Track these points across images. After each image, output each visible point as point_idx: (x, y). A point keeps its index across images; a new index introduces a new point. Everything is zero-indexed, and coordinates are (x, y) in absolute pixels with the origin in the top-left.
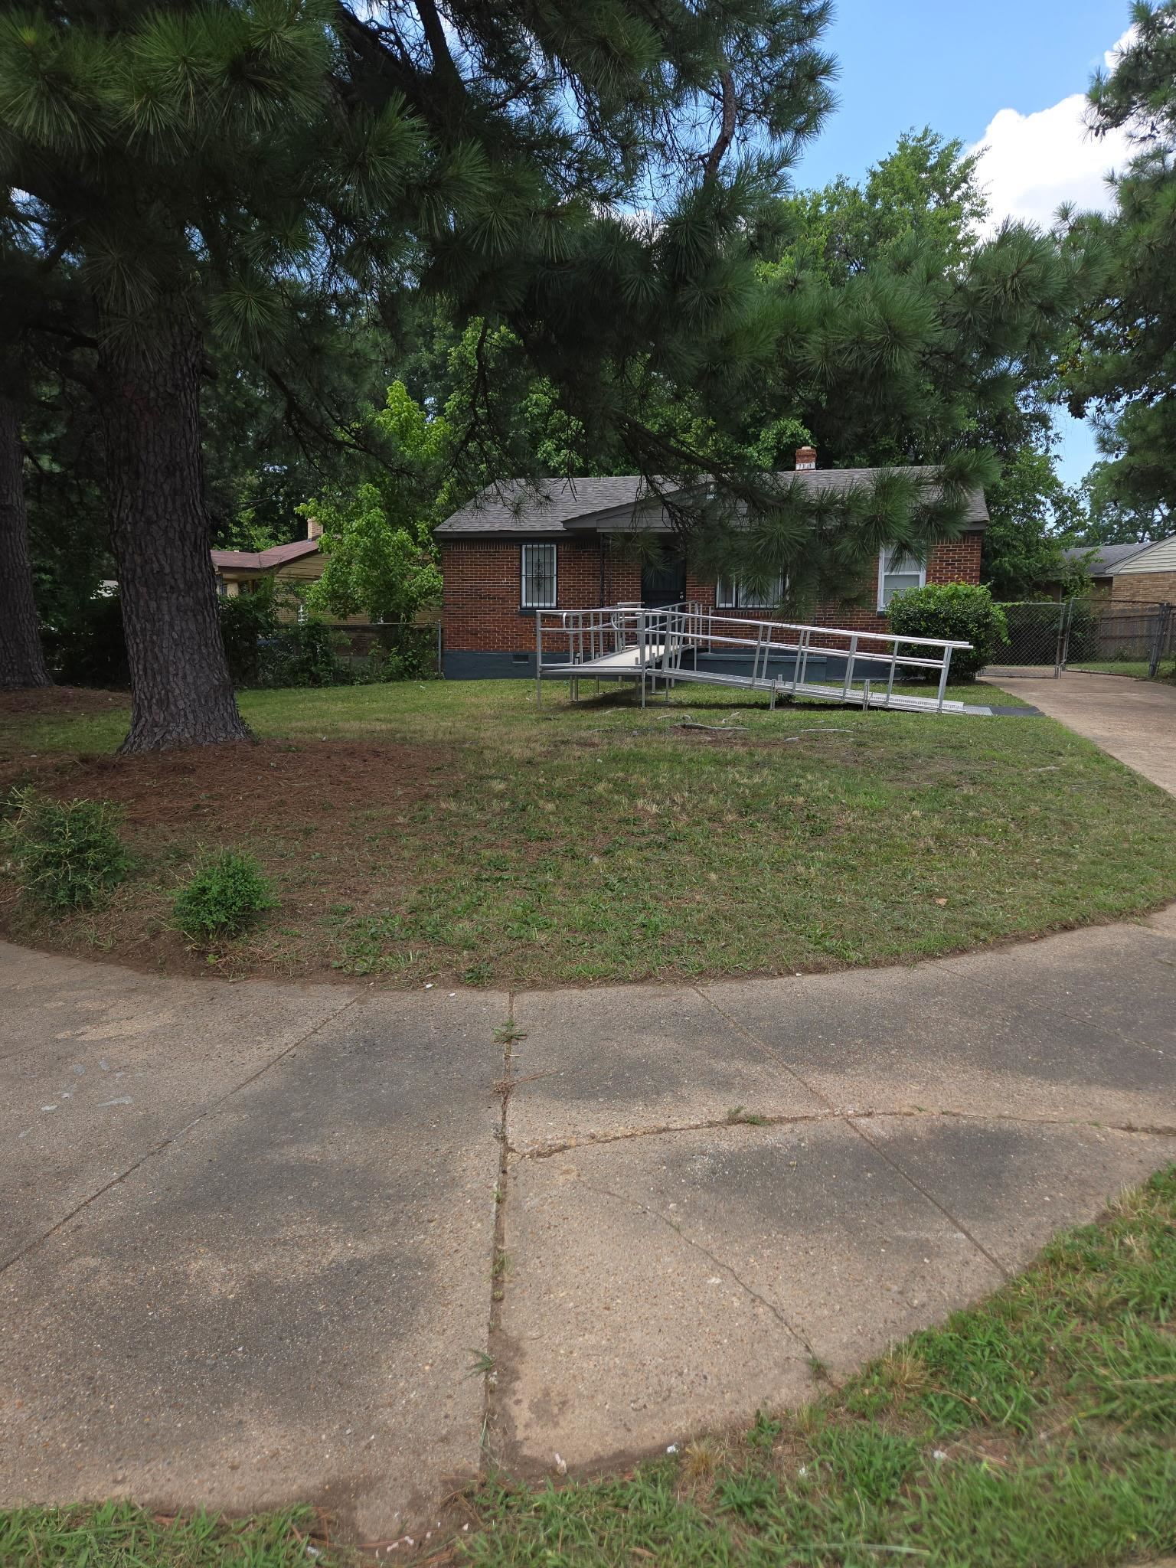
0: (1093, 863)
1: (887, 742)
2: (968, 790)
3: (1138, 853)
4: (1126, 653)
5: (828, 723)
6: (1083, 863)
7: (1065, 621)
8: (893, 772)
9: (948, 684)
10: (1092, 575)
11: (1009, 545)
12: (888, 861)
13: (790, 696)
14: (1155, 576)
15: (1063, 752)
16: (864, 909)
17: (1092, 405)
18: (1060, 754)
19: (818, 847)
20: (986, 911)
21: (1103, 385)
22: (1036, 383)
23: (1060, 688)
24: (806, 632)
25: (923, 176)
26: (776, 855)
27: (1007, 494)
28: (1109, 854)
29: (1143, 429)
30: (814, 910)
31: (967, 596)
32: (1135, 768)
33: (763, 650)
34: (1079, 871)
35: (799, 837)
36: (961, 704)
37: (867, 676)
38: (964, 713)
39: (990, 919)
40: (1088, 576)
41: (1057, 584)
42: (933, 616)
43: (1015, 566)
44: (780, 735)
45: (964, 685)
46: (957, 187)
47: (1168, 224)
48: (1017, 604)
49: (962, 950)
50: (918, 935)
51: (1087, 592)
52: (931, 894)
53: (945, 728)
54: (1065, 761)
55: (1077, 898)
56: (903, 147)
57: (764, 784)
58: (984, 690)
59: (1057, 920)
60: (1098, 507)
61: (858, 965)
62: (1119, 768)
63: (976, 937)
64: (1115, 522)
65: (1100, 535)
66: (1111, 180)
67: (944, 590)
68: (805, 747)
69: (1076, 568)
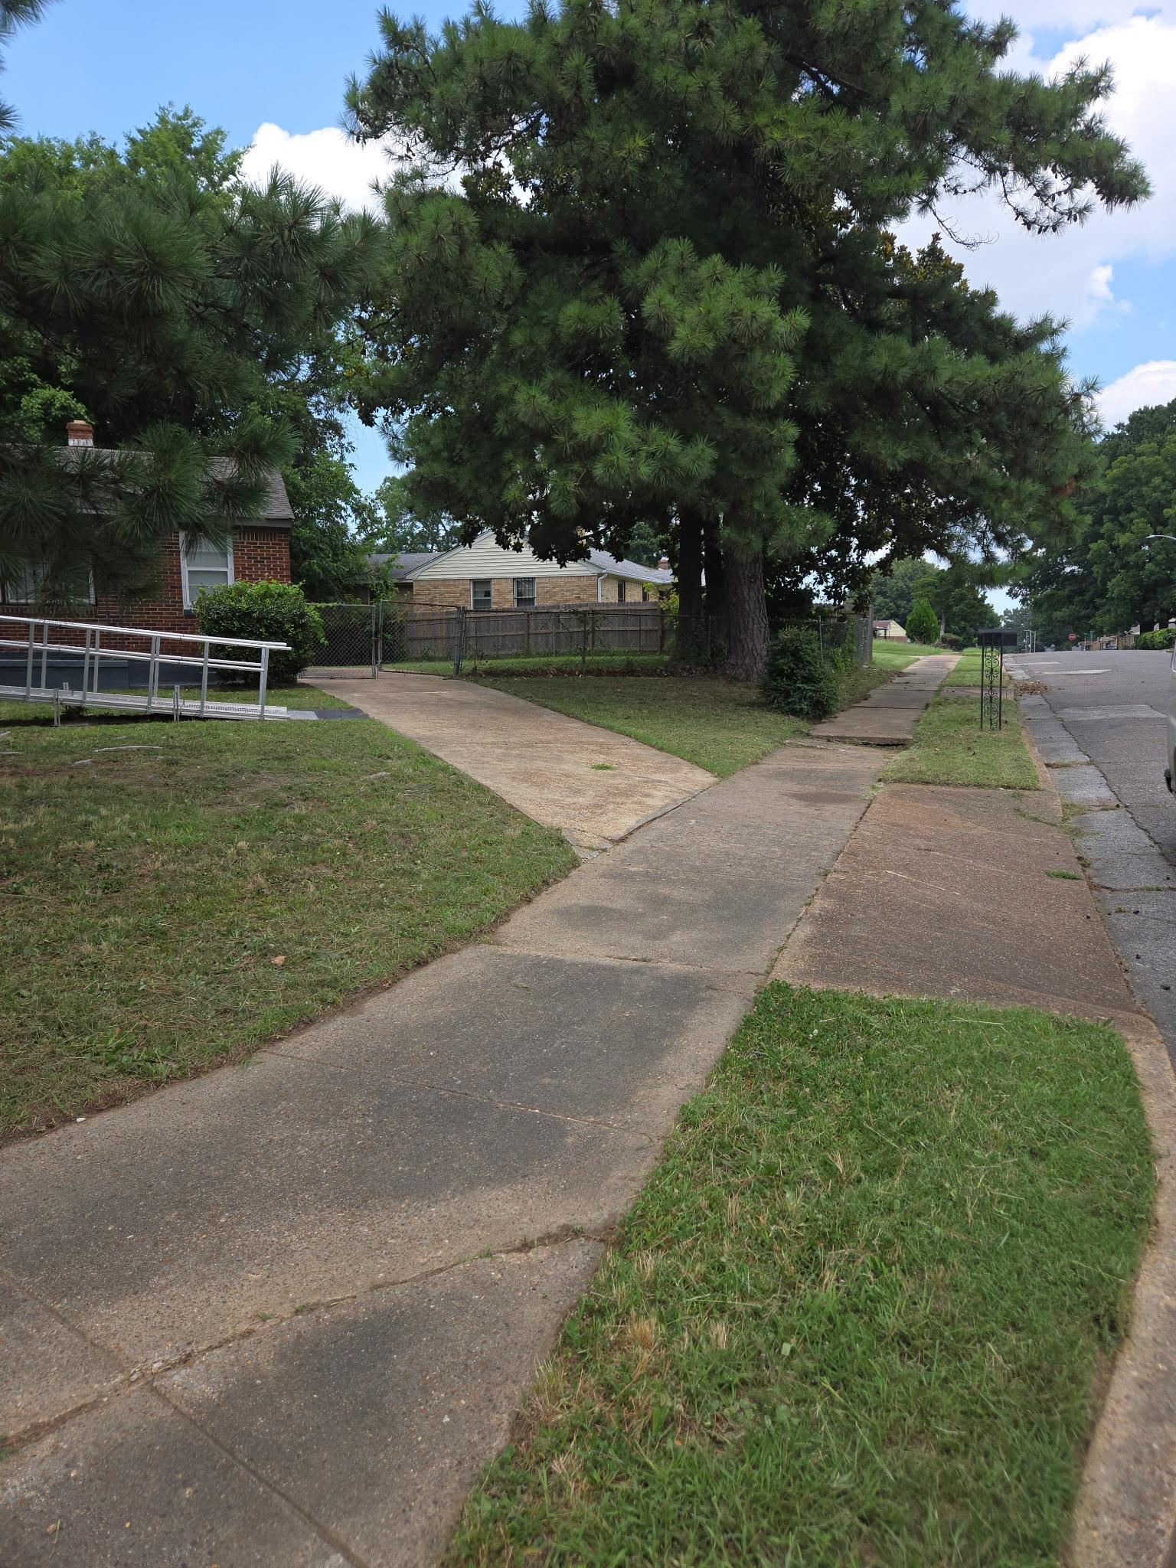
0: (437, 879)
1: (205, 758)
2: (300, 809)
3: (477, 861)
4: (431, 653)
5: (131, 739)
6: (426, 881)
7: (377, 624)
8: (212, 794)
9: (269, 687)
10: (395, 581)
11: (316, 548)
12: (209, 914)
13: (80, 709)
14: (447, 583)
15: (391, 755)
16: (178, 994)
17: (380, 413)
18: (389, 758)
19: (115, 910)
20: (330, 964)
21: (389, 392)
22: (325, 391)
23: (379, 687)
24: (94, 631)
25: (189, 157)
26: (52, 932)
27: (309, 497)
28: (451, 866)
29: (427, 442)
30: (104, 1010)
31: (280, 595)
32: (459, 766)
33: (38, 654)
34: (425, 892)
35: (87, 899)
36: (284, 709)
37: (177, 681)
38: (288, 718)
39: (336, 973)
40: (391, 581)
41: (365, 587)
42: (246, 615)
43: (323, 569)
44: (67, 758)
45: (286, 687)
46: (225, 178)
47: (433, 239)
48: (331, 605)
49: (307, 1022)
50: (251, 1017)
51: (392, 596)
52: (265, 953)
53: (270, 737)
54: (395, 764)
55: (426, 925)
56: (163, 120)
57: (38, 828)
58: (307, 693)
59: (409, 957)
60: (394, 518)
61: (171, 1079)
62: (445, 769)
63: (323, 1001)
64: (408, 534)
65: (396, 545)
66: (377, 188)
67: (256, 588)
68: (101, 773)
69: (381, 573)
